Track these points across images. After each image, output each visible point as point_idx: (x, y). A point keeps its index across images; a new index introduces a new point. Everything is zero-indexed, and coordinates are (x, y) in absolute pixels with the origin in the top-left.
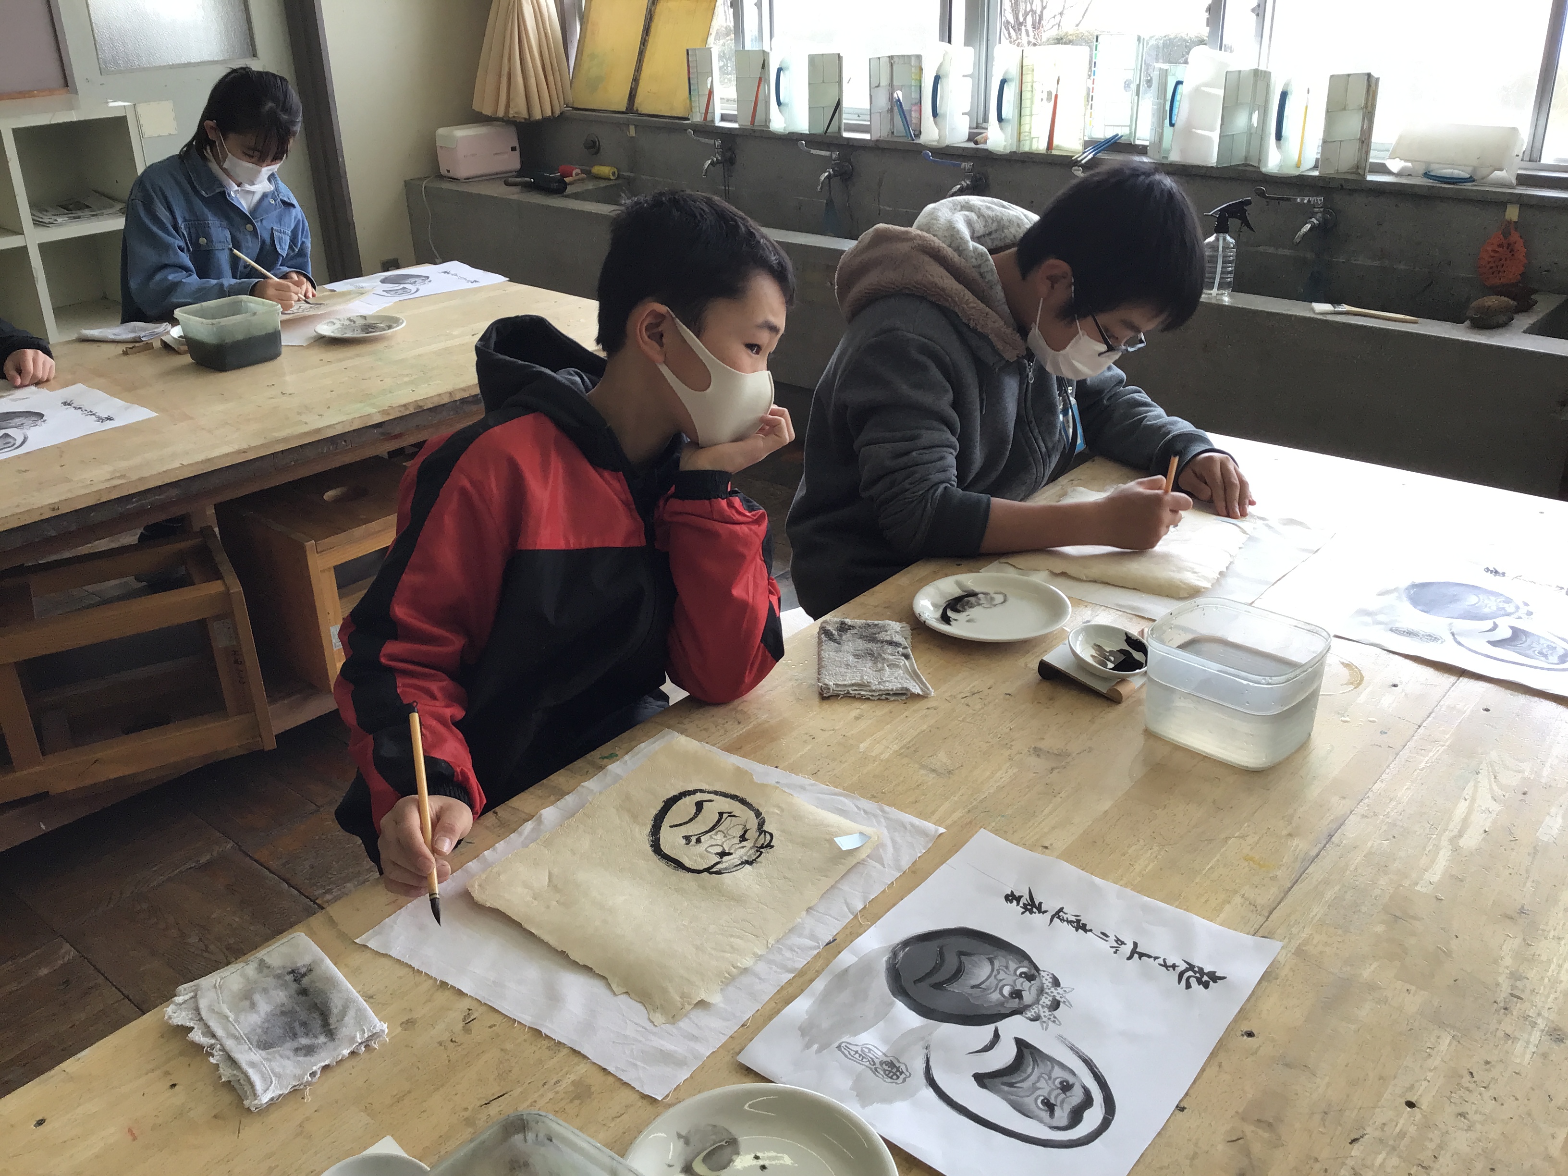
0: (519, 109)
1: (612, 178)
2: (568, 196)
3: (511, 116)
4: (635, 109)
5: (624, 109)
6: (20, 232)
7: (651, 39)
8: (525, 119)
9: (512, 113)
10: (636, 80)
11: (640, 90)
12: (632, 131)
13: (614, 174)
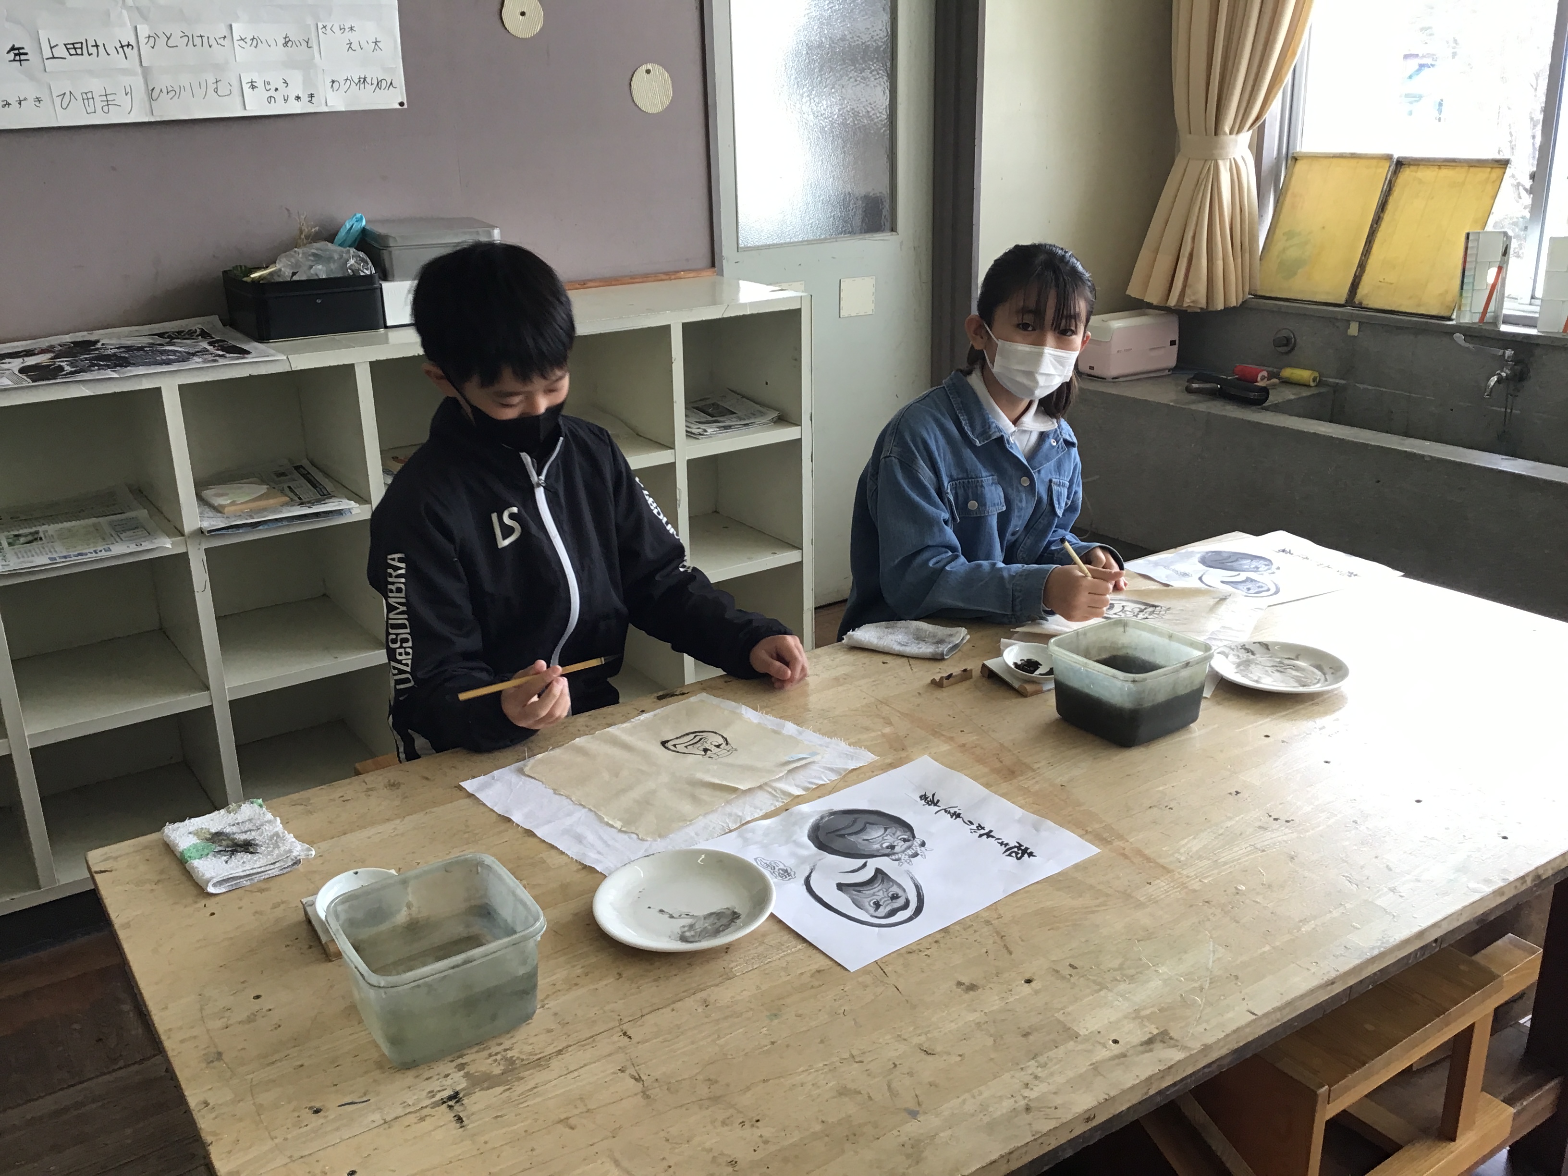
0: (1197, 297)
1: (1312, 384)
2: (1267, 409)
3: (1185, 305)
4: (1357, 302)
5: (1342, 302)
6: (671, 447)
7: (1387, 217)
8: (1201, 309)
9: (1187, 302)
10: (1362, 266)
11: (1366, 279)
12: (1354, 329)
13: (1314, 380)
